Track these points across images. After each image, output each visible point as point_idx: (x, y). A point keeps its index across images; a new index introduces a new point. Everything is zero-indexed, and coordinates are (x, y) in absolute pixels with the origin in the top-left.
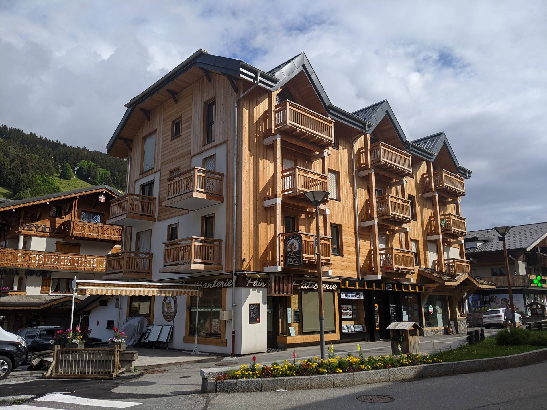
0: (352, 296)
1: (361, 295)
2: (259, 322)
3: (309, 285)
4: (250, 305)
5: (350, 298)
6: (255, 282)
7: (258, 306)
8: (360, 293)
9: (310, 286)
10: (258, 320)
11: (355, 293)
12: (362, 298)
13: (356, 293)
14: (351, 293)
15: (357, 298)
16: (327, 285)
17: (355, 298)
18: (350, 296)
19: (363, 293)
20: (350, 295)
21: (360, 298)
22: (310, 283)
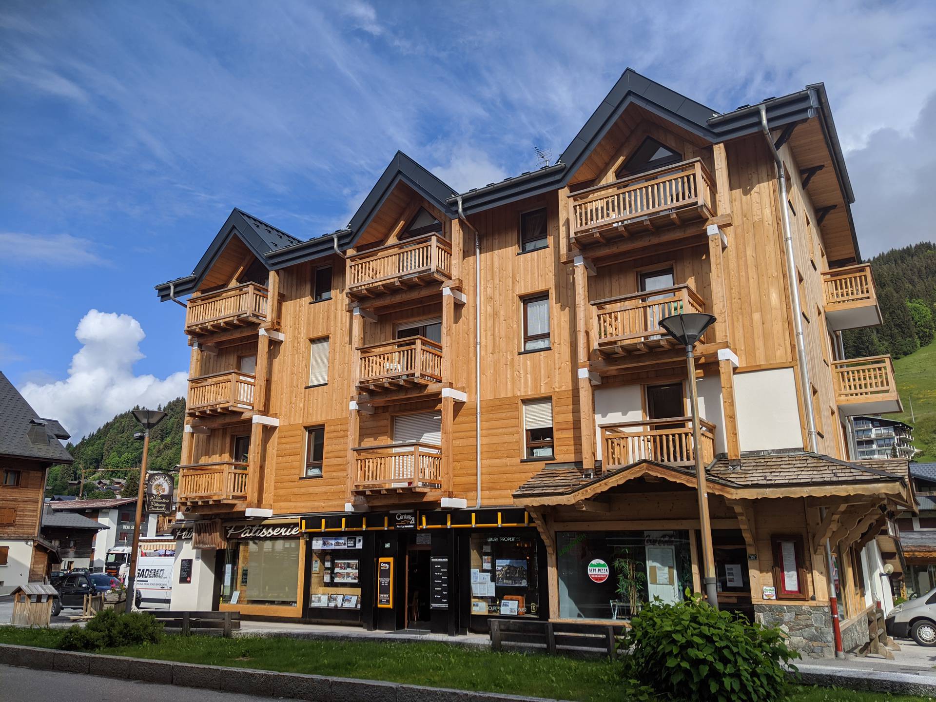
0: (338, 544)
1: (357, 540)
2: (189, 582)
3: (253, 531)
4: (182, 560)
5: (333, 547)
6: (184, 533)
7: (190, 561)
8: (355, 539)
9: (254, 533)
10: (188, 579)
11: (343, 538)
12: (359, 546)
13: (346, 538)
14: (335, 539)
15: (348, 547)
16: (283, 529)
17: (345, 547)
18: (332, 544)
19: (361, 538)
20: (333, 542)
21: (355, 546)
22: (255, 529)
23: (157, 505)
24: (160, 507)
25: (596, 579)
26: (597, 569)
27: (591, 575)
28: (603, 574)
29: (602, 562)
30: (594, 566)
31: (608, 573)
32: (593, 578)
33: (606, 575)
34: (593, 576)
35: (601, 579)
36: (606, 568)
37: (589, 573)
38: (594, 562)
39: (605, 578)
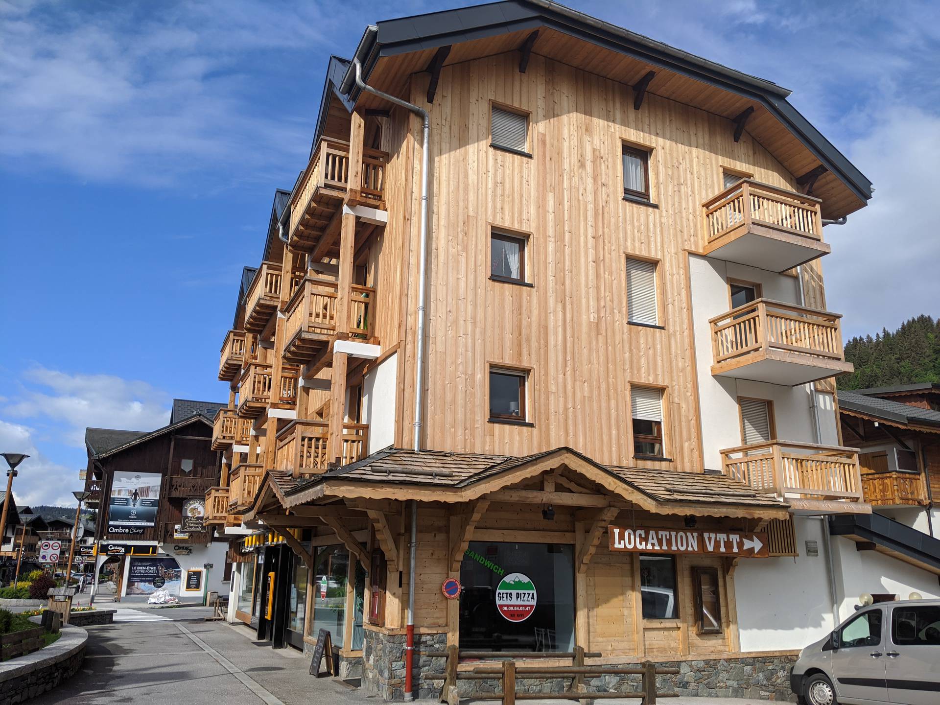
23: (191, 525)
24: (195, 527)
25: (512, 614)
26: (514, 592)
27: (501, 606)
28: (526, 603)
29: (525, 579)
30: (508, 586)
31: (534, 603)
32: (504, 612)
33: (532, 606)
34: (505, 608)
35: (521, 614)
36: (531, 592)
37: (498, 602)
38: (510, 578)
39: (528, 612)
